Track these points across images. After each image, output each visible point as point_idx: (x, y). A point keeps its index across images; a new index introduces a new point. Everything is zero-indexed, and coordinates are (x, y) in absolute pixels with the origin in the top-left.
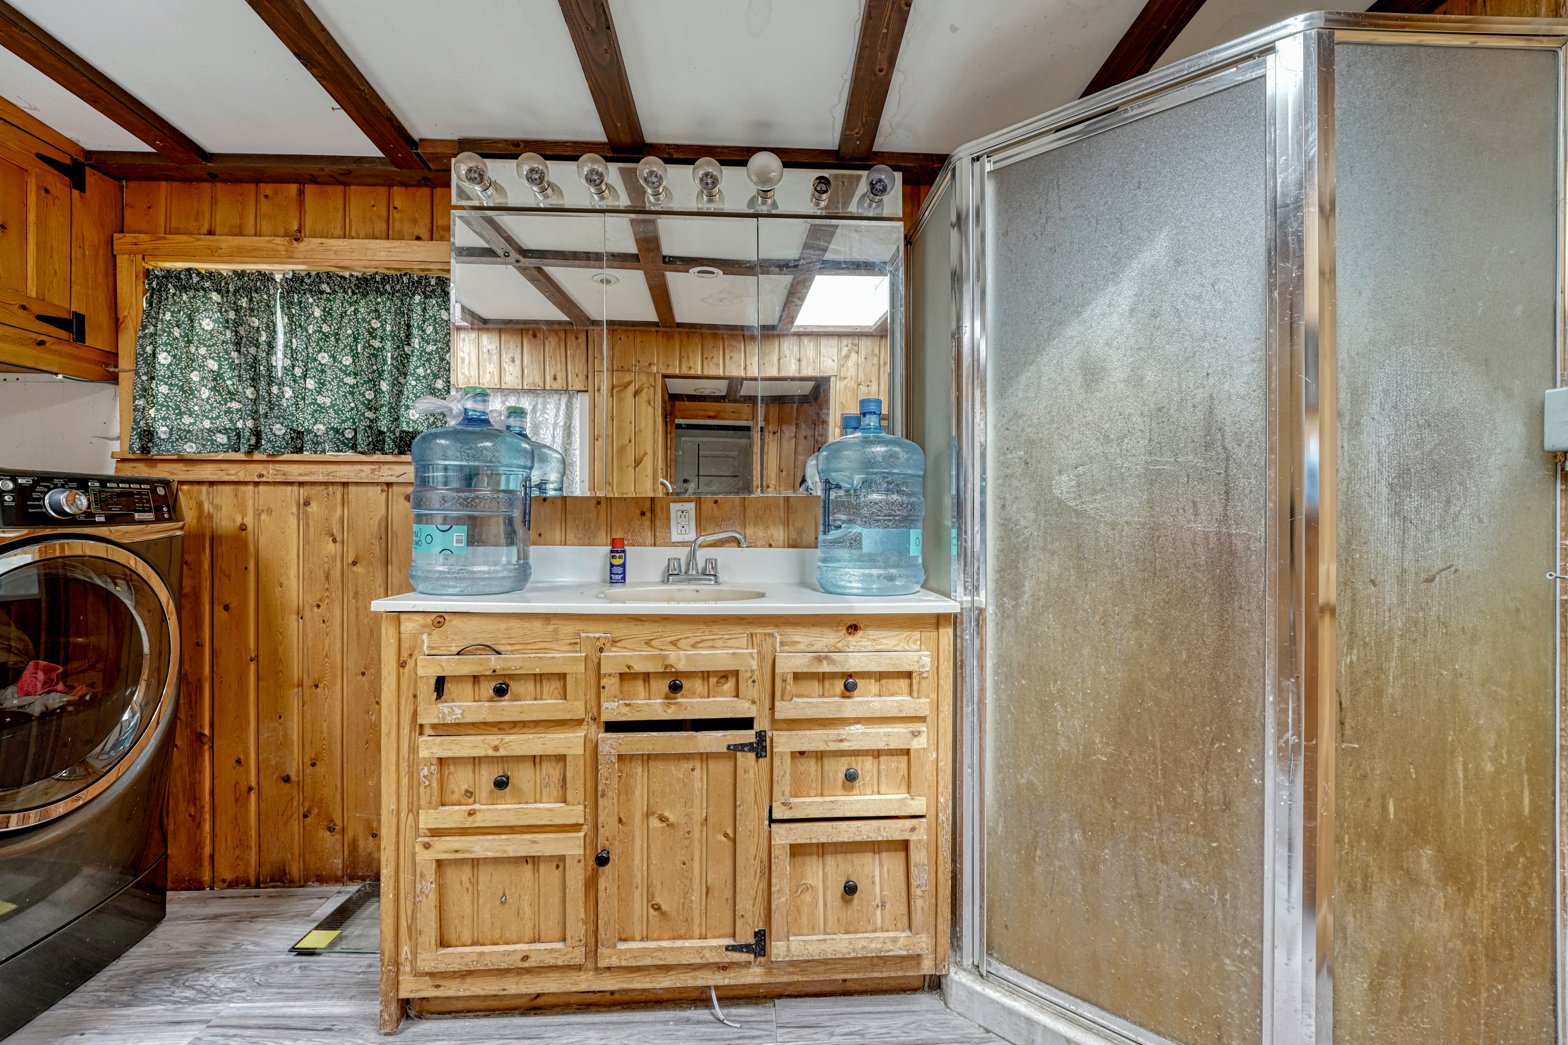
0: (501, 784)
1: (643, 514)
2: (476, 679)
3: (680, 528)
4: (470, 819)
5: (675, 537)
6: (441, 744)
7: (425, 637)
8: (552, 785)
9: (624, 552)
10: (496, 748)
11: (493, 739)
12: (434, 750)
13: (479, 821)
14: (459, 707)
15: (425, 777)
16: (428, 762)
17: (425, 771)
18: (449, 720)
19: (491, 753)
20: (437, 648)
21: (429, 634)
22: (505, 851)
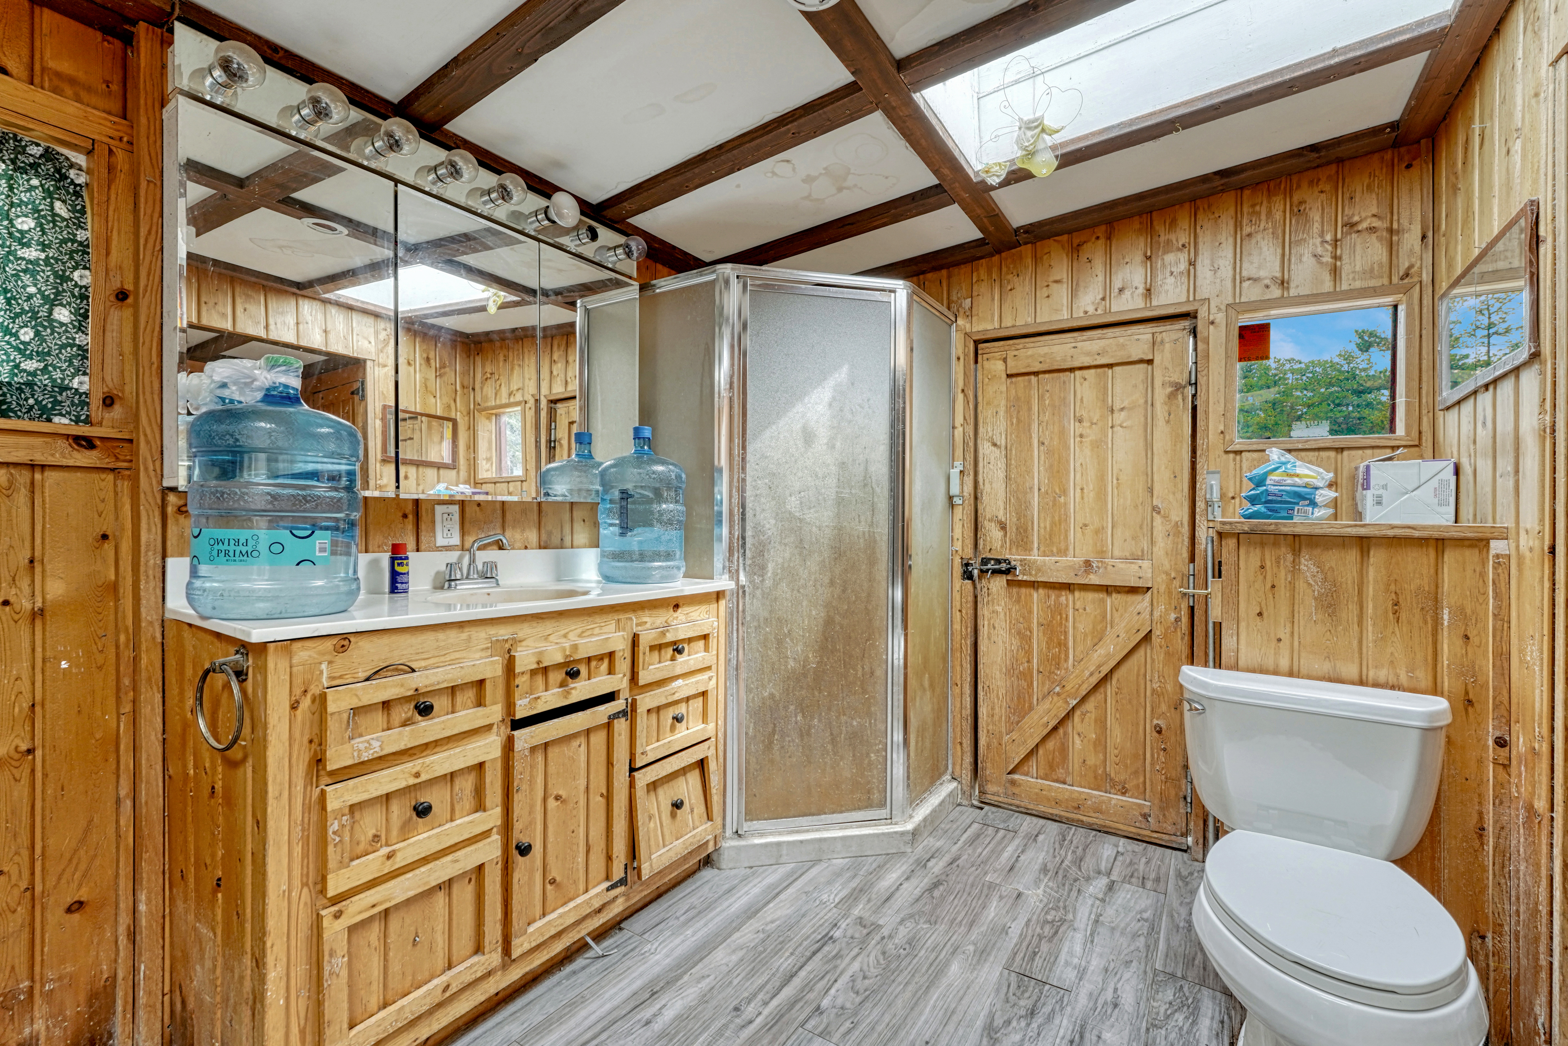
0: (423, 811)
1: (405, 516)
2: (386, 705)
3: (446, 531)
4: (390, 862)
5: (440, 541)
6: (355, 787)
7: (324, 666)
8: (465, 798)
9: (407, 558)
10: (417, 775)
11: (411, 766)
12: (346, 798)
13: (399, 861)
14: (377, 739)
15: (334, 833)
16: (339, 813)
17: (336, 826)
18: (365, 757)
19: (412, 781)
20: (341, 677)
21: (330, 662)
22: (427, 883)
